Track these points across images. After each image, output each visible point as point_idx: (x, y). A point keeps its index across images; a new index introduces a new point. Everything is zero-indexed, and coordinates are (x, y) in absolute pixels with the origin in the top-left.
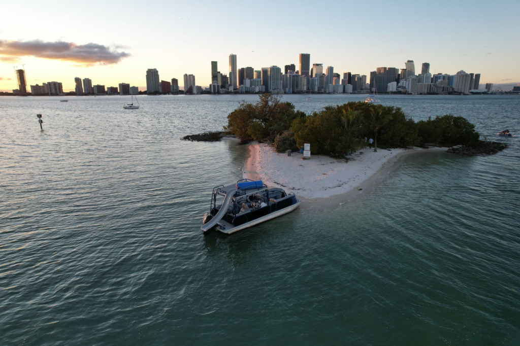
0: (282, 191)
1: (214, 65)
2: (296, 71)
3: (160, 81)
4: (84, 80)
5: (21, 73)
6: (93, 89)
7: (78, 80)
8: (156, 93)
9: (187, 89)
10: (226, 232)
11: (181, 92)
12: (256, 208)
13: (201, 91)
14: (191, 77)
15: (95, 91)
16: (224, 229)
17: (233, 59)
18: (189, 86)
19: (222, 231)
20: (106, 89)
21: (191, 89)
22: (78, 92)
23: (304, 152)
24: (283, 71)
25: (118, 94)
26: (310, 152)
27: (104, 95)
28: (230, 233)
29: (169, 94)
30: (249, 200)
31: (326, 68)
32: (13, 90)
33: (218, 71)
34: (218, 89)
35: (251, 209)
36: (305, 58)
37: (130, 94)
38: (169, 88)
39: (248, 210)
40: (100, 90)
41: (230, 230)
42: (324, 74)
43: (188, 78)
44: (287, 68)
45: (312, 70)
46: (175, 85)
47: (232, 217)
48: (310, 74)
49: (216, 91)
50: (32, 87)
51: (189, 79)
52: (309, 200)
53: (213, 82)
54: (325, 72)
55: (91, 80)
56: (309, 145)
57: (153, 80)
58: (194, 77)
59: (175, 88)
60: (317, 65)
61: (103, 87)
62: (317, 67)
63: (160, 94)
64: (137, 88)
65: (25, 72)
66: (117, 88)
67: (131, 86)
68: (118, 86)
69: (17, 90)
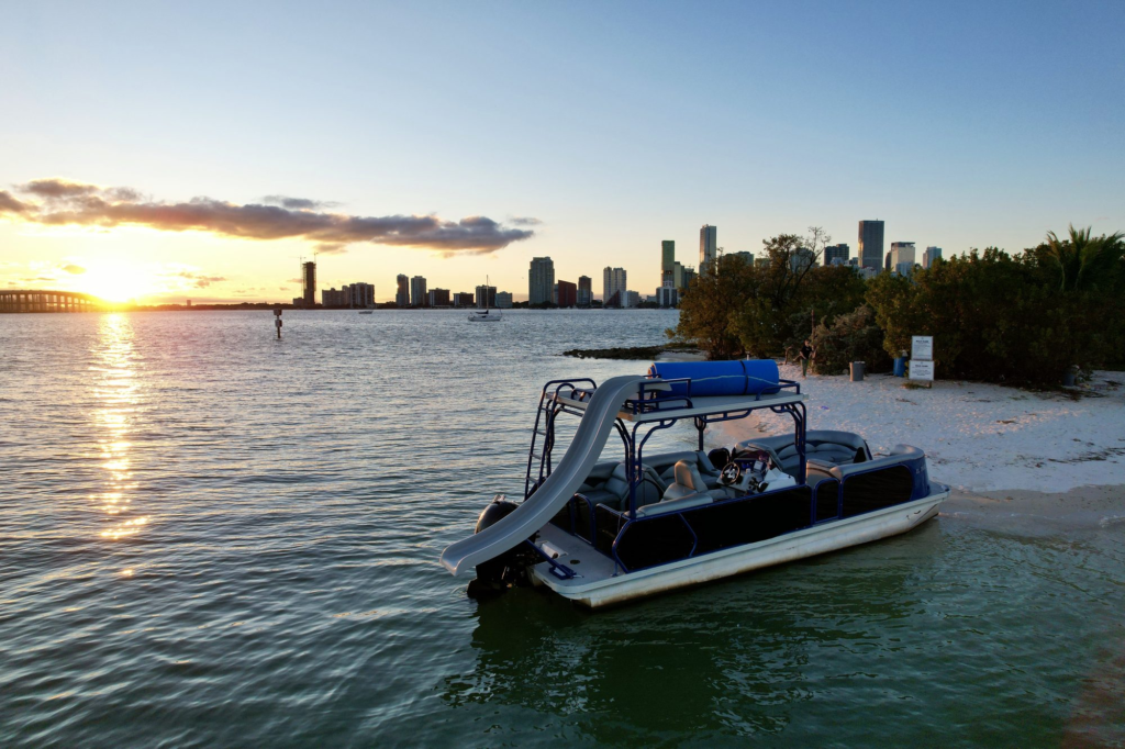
0: (858, 444)
1: (668, 247)
2: (850, 258)
3: (556, 282)
4: (413, 280)
5: (310, 268)
6: (427, 296)
7: (402, 280)
8: (546, 305)
9: (608, 298)
10: (574, 591)
11: (597, 304)
12: (738, 492)
13: (638, 302)
14: (620, 273)
15: (432, 301)
16: (569, 575)
17: (708, 234)
18: (613, 292)
19: (555, 586)
20: (452, 298)
21: (618, 295)
22: (401, 303)
23: (912, 364)
24: (821, 260)
25: (474, 306)
26: (931, 365)
27: (447, 308)
28: (596, 599)
29: (571, 307)
30: (709, 465)
31: (924, 251)
32: (295, 300)
33: (676, 260)
34: (674, 299)
35: (718, 493)
36: (871, 232)
37: (496, 308)
38: (572, 296)
39: (701, 495)
40: (440, 299)
41: (599, 588)
42: (917, 265)
43: (613, 276)
44: (829, 252)
45: (889, 256)
46: (585, 290)
47: (614, 522)
48: (884, 266)
49: (670, 302)
50: (325, 293)
51: (615, 277)
52: (977, 495)
53: (664, 284)
54: (919, 259)
55: (425, 280)
56: (930, 339)
57: (541, 279)
58: (624, 273)
59: (585, 296)
60: (901, 245)
61: (446, 293)
62: (902, 249)
63: (554, 306)
64: (511, 294)
65: (317, 266)
66: (472, 295)
67: (498, 291)
68: (473, 291)
69: (300, 299)
